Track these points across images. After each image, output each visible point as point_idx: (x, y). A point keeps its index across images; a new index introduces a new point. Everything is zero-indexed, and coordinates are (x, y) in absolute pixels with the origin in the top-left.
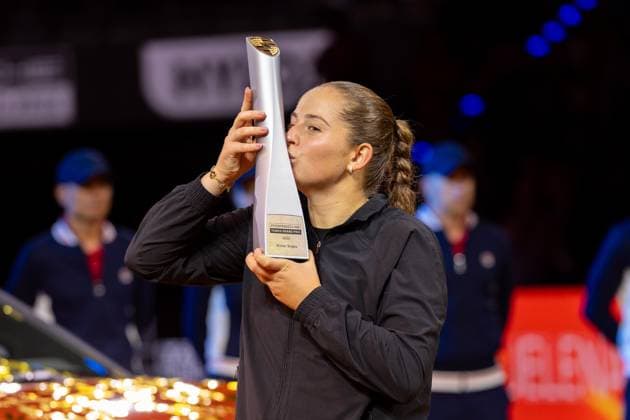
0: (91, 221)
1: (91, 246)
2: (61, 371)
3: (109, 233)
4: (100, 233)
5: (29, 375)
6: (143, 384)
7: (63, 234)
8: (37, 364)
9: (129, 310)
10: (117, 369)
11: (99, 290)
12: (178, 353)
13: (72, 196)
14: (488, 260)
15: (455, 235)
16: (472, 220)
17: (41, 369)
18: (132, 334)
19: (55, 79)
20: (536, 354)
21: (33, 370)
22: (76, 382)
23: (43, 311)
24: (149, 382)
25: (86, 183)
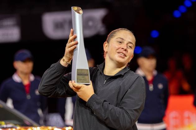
0: (26, 74)
1: (26, 82)
2: (16, 125)
3: (32, 78)
4: (29, 78)
5: (5, 126)
6: (44, 129)
7: (16, 78)
8: (7, 122)
9: (39, 104)
10: (35, 124)
11: (29, 97)
12: (55, 118)
13: (20, 66)
14: (160, 86)
15: (149, 78)
16: (155, 73)
17: (9, 124)
18: (40, 112)
19: (14, 26)
20: (176, 118)
21: (6, 124)
22: (21, 128)
23: (10, 104)
24: (45, 128)
25: (24, 61)
